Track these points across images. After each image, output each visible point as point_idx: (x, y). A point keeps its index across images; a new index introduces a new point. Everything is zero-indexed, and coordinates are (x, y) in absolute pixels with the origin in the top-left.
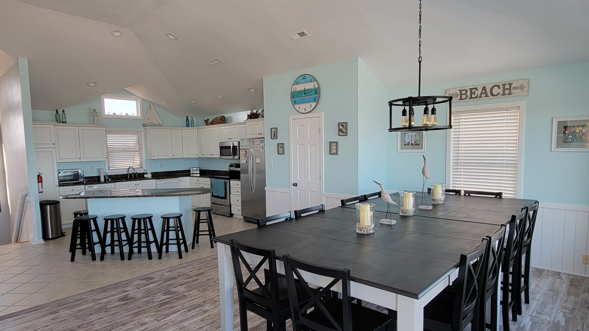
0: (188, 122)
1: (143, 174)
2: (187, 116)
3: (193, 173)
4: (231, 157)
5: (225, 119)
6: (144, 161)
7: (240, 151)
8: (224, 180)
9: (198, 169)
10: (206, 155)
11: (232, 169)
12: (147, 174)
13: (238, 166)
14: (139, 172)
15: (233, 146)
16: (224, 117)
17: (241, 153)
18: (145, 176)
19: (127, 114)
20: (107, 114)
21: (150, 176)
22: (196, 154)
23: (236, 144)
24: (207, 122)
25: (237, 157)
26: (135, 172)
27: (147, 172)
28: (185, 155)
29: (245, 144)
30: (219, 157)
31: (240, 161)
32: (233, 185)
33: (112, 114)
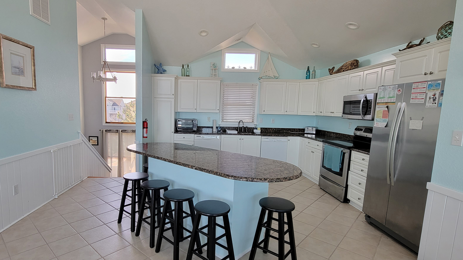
0: (308, 74)
1: (254, 128)
2: (309, 67)
3: (307, 132)
4: (360, 117)
5: (357, 64)
6: (256, 115)
7: (377, 106)
8: (342, 149)
9: (314, 129)
10: (325, 112)
11: (359, 133)
12: (256, 129)
13: (369, 130)
14: (249, 126)
15: (364, 101)
16: (357, 61)
17: (377, 109)
18: (255, 131)
19: (245, 68)
20: (227, 68)
21: (258, 131)
22: (313, 112)
23: (371, 97)
24: (331, 72)
25: (369, 117)
26: (245, 126)
27: (256, 127)
28: (300, 111)
29: (389, 94)
30: (341, 116)
31: (373, 124)
32: (354, 158)
33: (231, 68)
